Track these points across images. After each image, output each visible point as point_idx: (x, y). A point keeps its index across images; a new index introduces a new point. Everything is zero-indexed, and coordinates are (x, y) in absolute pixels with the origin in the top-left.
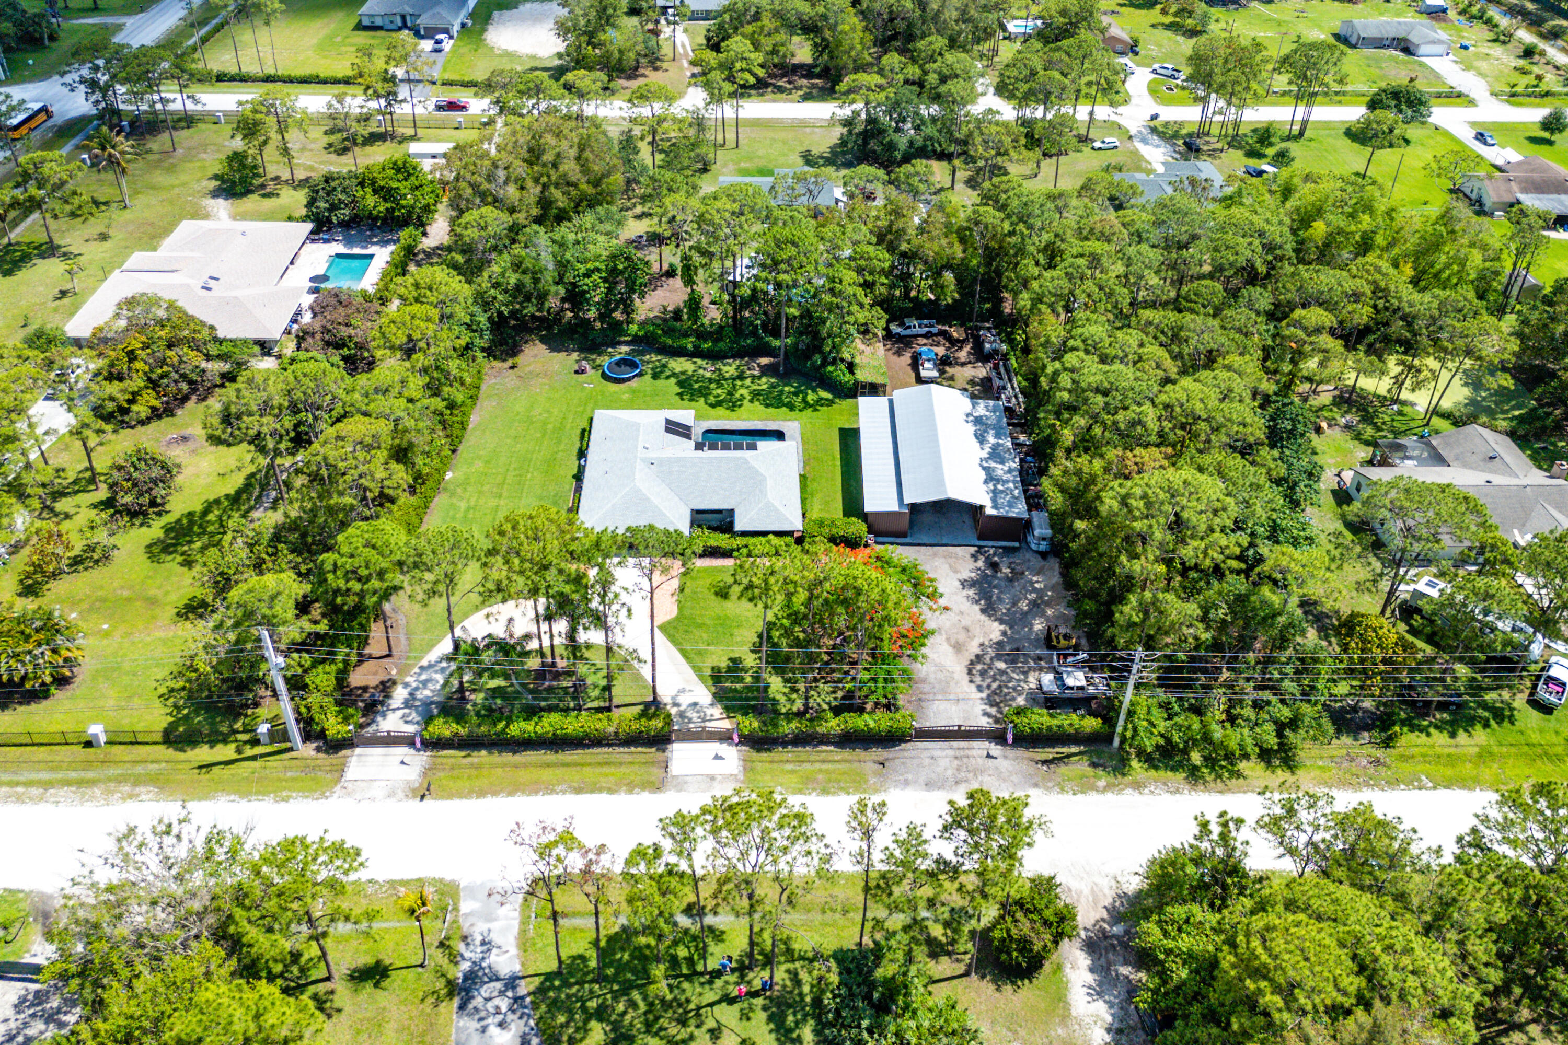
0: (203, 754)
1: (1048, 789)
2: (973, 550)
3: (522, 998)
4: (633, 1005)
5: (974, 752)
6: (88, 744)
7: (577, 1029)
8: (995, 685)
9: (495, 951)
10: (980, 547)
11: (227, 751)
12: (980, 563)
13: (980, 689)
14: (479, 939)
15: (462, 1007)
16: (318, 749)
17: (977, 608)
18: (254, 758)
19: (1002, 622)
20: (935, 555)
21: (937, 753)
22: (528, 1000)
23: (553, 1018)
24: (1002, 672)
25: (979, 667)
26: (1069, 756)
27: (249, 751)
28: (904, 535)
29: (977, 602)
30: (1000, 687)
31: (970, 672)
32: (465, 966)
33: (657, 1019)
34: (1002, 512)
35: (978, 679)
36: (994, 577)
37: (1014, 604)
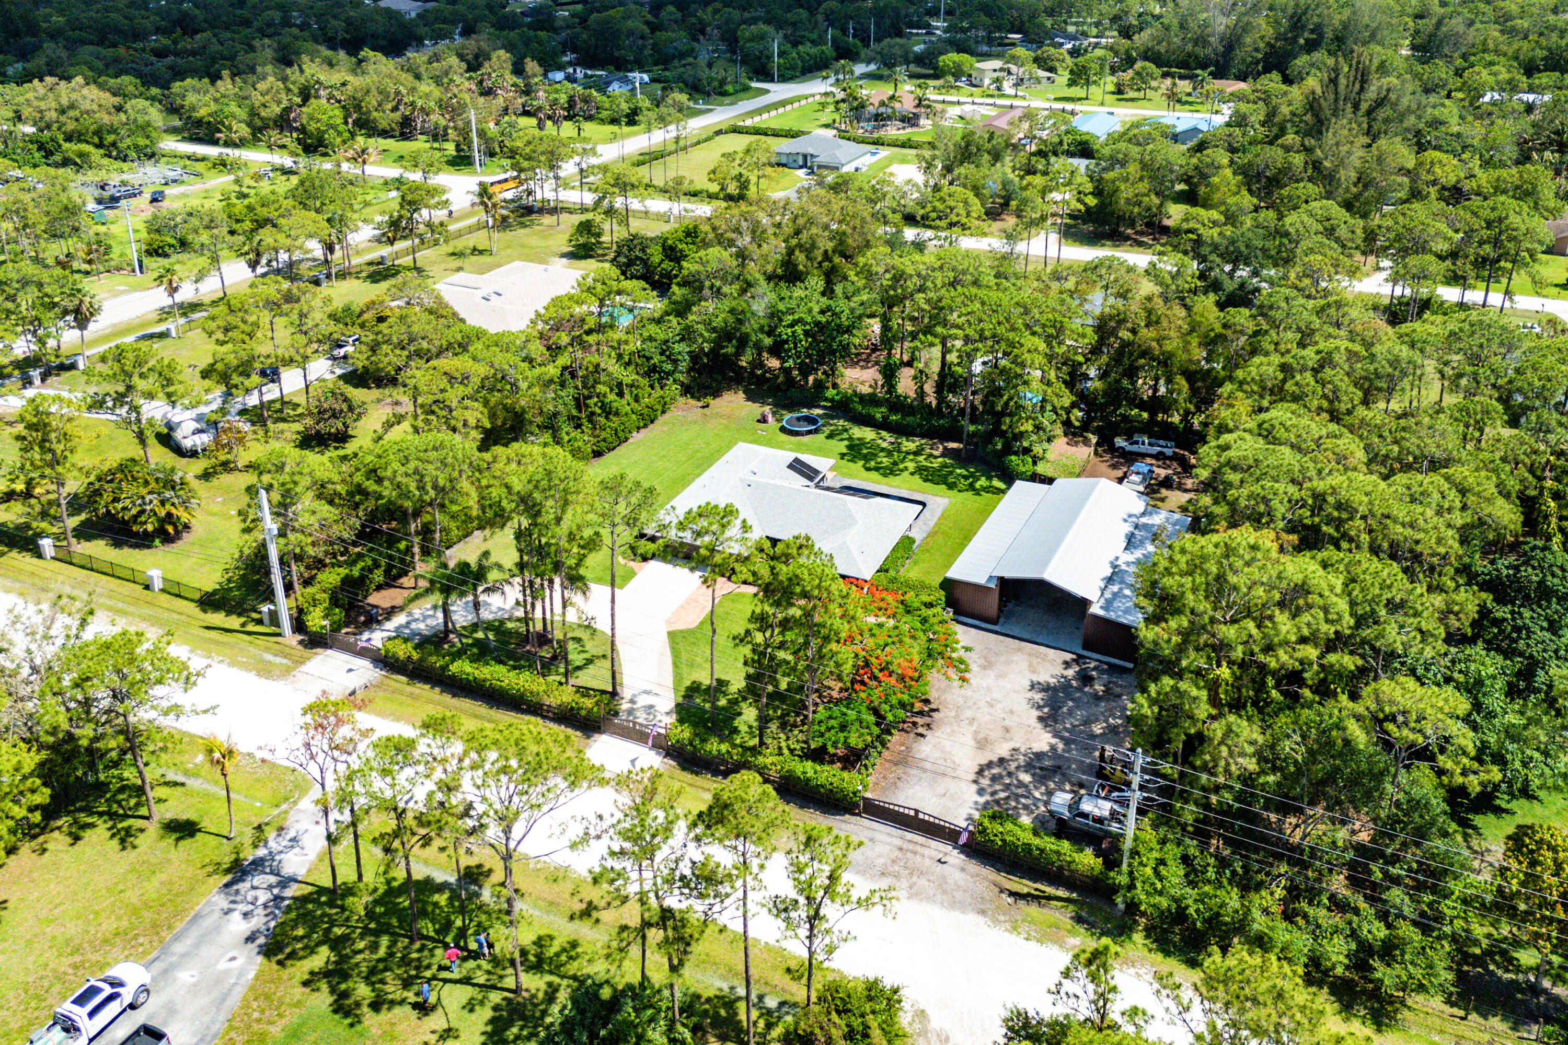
0: (218, 618)
1: (996, 922)
2: (1069, 657)
3: (283, 899)
4: (374, 947)
5: (926, 852)
6: (147, 587)
7: (306, 947)
8: (1002, 795)
9: (297, 850)
10: (1080, 656)
11: (234, 622)
12: (1070, 673)
13: (981, 792)
14: (292, 834)
15: (227, 885)
16: (301, 642)
17: (1036, 713)
18: (250, 633)
19: (1056, 735)
20: (1019, 649)
21: (879, 836)
22: (287, 902)
23: (293, 928)
24: (1021, 784)
25: (995, 771)
26: (1050, 898)
27: (251, 627)
28: (995, 622)
29: (1039, 707)
30: (1008, 798)
31: (980, 772)
32: (261, 852)
33: (386, 969)
34: (1112, 616)
35: (985, 782)
36: (1079, 689)
37: (1087, 722)
